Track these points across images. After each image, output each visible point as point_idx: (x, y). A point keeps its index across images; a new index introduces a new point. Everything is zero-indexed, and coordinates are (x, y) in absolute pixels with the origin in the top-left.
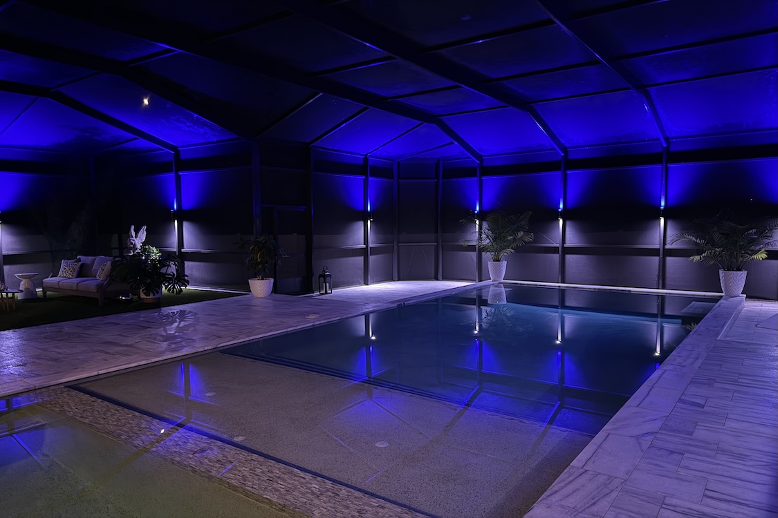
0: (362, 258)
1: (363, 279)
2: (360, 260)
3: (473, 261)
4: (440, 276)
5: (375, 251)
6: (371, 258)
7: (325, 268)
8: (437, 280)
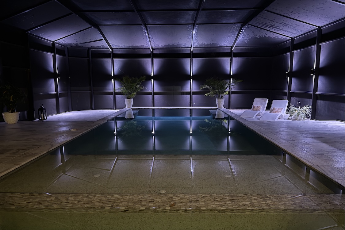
0: (55, 99)
1: (56, 111)
2: (54, 100)
3: (111, 99)
4: (93, 107)
5: (61, 95)
6: (60, 99)
7: (42, 105)
8: (92, 110)
